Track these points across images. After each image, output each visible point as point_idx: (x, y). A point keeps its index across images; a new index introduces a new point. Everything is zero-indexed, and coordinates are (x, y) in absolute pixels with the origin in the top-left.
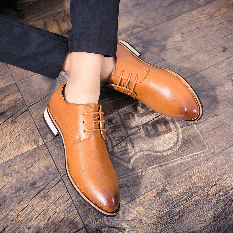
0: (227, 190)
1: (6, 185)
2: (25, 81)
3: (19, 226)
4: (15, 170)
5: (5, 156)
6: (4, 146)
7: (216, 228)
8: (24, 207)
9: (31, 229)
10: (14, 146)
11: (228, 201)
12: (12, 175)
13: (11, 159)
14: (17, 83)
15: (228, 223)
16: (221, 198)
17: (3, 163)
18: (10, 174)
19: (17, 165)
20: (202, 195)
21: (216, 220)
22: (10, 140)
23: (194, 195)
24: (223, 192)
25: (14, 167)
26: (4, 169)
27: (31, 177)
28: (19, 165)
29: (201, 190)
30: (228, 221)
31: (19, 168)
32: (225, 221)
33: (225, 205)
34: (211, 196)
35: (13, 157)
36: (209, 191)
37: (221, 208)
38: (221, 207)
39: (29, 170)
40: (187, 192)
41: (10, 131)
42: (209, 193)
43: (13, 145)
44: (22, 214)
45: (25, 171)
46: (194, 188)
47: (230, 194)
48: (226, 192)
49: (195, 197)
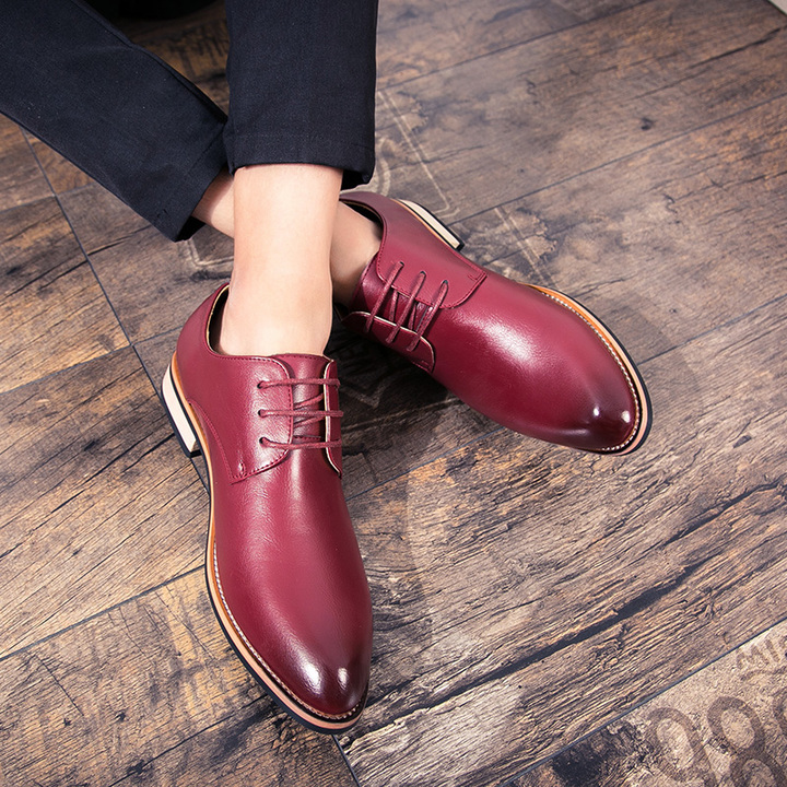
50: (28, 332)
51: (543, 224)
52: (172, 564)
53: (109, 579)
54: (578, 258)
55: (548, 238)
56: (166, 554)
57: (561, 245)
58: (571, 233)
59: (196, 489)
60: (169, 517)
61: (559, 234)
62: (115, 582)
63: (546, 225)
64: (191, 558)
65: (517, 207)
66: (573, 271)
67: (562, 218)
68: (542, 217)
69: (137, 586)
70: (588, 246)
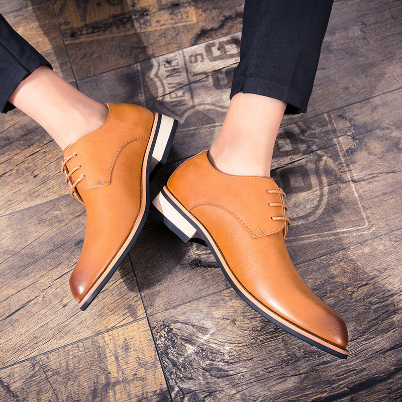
0: (385, 295)
1: (41, 238)
2: (90, 81)
3: (50, 300)
4: (56, 217)
5: (45, 194)
6: (45, 178)
7: (353, 352)
8: (62, 274)
9: (67, 308)
10: (60, 180)
11: (383, 314)
12: (51, 225)
13: (53, 200)
14: (78, 82)
15: (375, 347)
16: (372, 307)
17: (41, 204)
18: (47, 222)
19: (60, 210)
20: (342, 297)
21: (357, 339)
22: (56, 170)
23: (328, 295)
24: (377, 298)
25: (56, 212)
26: (40, 214)
27: (78, 231)
28: (64, 210)
29: (340, 289)
30: (375, 344)
31: (62, 215)
32: (370, 343)
33: (377, 318)
34: (356, 301)
35: (56, 196)
36: (353, 292)
37: (368, 322)
38: (369, 320)
39: (77, 220)
40: (317, 290)
41: (57, 157)
42: (354, 295)
43: (58, 179)
44: (58, 283)
45: (71, 221)
46: (330, 284)
47: (389, 302)
48: (383, 298)
49: (328, 298)
50: (53, 169)
51: (352, 128)
52: (112, 320)
53: (79, 324)
54: (369, 154)
55: (353, 138)
56: (110, 313)
57: (361, 144)
58: (369, 136)
59: (130, 277)
60: (114, 292)
61: (361, 136)
62: (82, 326)
63: (354, 129)
64: (122, 318)
65: (339, 114)
66: (365, 163)
67: (365, 125)
68: (353, 123)
69: (93, 330)
70: (378, 146)
